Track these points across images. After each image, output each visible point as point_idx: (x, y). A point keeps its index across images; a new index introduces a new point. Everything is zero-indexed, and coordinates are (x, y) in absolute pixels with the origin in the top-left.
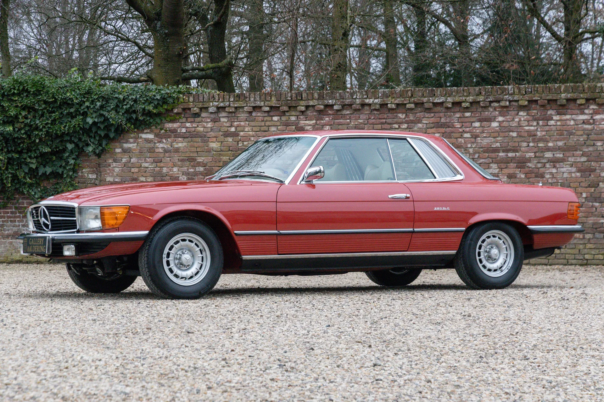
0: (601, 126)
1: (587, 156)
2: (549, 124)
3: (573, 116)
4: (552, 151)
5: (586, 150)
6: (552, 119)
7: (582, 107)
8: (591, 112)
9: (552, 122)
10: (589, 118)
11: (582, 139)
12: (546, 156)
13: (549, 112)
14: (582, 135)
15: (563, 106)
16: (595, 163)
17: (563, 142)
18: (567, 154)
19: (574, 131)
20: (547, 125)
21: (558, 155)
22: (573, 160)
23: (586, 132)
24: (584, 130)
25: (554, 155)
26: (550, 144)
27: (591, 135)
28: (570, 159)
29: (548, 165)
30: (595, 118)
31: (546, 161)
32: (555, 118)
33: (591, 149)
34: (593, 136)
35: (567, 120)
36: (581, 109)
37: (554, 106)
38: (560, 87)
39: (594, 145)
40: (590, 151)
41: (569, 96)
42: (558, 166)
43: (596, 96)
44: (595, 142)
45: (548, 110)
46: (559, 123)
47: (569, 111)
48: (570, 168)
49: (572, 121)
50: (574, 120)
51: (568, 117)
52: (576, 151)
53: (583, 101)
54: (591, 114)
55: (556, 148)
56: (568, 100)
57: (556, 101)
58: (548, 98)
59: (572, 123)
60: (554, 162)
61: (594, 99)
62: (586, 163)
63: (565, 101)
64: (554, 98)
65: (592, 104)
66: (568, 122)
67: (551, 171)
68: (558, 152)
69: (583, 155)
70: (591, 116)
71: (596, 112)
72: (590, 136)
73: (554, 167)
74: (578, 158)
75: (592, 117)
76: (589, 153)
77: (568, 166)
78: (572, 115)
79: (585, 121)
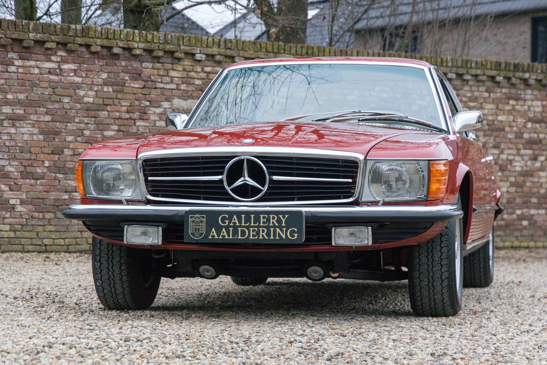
0: (69, 78)
1: (51, 115)
2: (9, 70)
3: (38, 62)
4: (11, 106)
5: (52, 107)
6: (13, 64)
7: (49, 52)
8: (59, 59)
9: (13, 69)
10: (57, 67)
11: (47, 93)
12: (4, 111)
13: (11, 55)
14: (46, 88)
15: (27, 48)
16: (61, 124)
17: (26, 95)
18: (30, 110)
19: (38, 82)
20: (7, 72)
21: (18, 111)
22: (35, 119)
23: (52, 84)
24: (50, 81)
25: (13, 110)
26: (10, 96)
27: (57, 88)
28: (32, 117)
29: (6, 123)
30: (62, 67)
31: (3, 118)
32: (16, 63)
33: (57, 106)
34: (59, 91)
35: (31, 67)
36: (48, 53)
37: (16, 48)
38: (29, 24)
39: (60, 101)
40: (55, 108)
41: (39, 36)
42: (18, 125)
43: (69, 41)
44: (61, 98)
45: (8, 52)
46: (21, 70)
47: (33, 55)
48: (32, 129)
49: (36, 69)
50: (38, 67)
51: (32, 63)
52: (40, 107)
53: (53, 45)
54: (58, 62)
55: (16, 102)
56: (37, 42)
57: (21, 41)
58: (13, 36)
59: (37, 71)
60: (14, 119)
61: (65, 45)
62: (51, 124)
63: (33, 42)
64: (21, 38)
65: (60, 49)
66: (32, 70)
67: (8, 132)
68: (17, 107)
69: (46, 113)
70: (58, 64)
71: (64, 61)
72: (55, 90)
73: (14, 126)
74: (41, 116)
75: (59, 66)
76: (55, 111)
77: (29, 126)
78: (36, 61)
79: (52, 70)
